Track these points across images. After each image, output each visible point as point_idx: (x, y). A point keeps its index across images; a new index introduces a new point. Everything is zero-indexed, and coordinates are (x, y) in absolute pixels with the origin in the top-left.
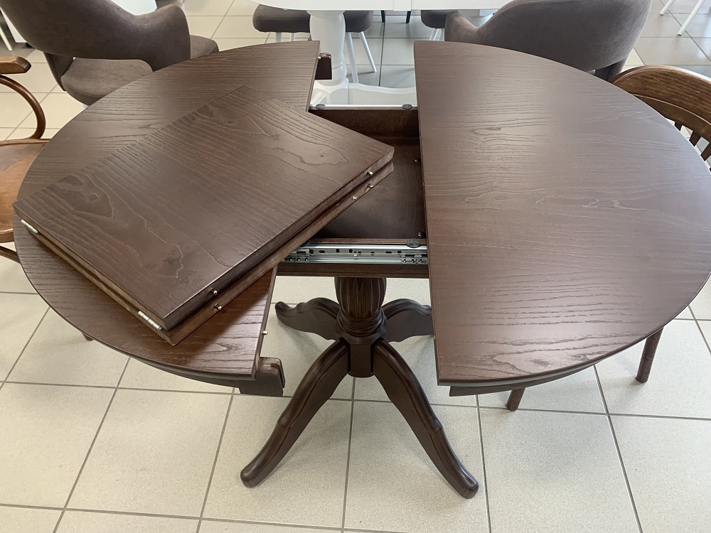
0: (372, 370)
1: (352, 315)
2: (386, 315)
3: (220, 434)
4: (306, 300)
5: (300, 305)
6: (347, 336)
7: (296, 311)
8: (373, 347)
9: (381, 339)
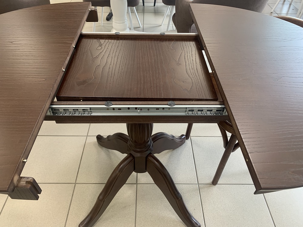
0: (146, 169)
1: (135, 142)
2: (152, 141)
3: (69, 205)
4: (112, 134)
5: (109, 137)
6: (133, 153)
7: (107, 140)
8: (147, 157)
9: (150, 153)
